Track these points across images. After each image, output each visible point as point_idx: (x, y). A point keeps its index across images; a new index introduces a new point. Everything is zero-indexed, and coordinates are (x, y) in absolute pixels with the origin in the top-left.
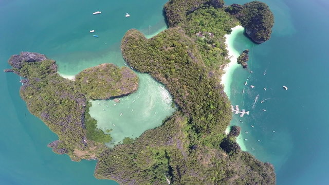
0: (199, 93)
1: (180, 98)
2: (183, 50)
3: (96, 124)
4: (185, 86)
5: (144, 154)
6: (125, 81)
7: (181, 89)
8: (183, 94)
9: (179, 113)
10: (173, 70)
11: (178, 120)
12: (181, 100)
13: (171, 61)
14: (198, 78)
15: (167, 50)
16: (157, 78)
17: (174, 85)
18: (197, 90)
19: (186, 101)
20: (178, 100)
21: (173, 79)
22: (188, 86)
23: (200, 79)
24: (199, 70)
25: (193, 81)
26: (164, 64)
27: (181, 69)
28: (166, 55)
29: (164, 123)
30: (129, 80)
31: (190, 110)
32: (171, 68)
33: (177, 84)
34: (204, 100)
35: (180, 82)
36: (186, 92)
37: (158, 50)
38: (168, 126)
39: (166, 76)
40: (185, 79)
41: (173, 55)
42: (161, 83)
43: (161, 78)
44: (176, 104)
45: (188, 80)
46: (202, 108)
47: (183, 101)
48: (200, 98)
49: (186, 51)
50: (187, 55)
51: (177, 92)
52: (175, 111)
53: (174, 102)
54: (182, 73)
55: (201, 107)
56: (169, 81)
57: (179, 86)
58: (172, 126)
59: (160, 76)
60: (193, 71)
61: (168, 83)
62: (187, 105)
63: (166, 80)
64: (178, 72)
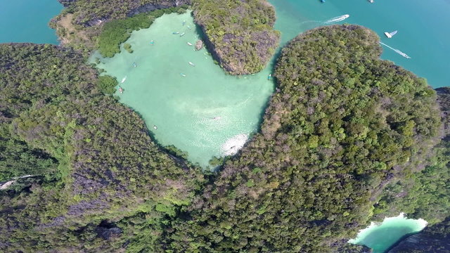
0: (267, 226)
1: (239, 178)
2: (398, 154)
3: (142, 27)
4: (276, 184)
5: (55, 120)
6: (247, 37)
7: (263, 175)
8: (251, 183)
9: (201, 179)
10: (314, 143)
11: (177, 186)
12: (233, 179)
13: (342, 131)
14: (320, 215)
15: (377, 109)
16: (274, 109)
17: (268, 153)
18: (276, 221)
19: (234, 194)
20: (230, 171)
21: (287, 149)
22: (279, 193)
23: (318, 222)
24: (346, 214)
25: (299, 203)
26: (323, 115)
27: (325, 165)
28: (359, 112)
29: (167, 151)
30: (250, 47)
31: (213, 207)
32: (319, 135)
33: (275, 162)
34: (249, 239)
35: (284, 169)
36: (261, 191)
37: (368, 88)
38: (154, 164)
39: (287, 129)
40: (299, 182)
41: (367, 130)
42: (262, 121)
43: (277, 118)
44: (222, 168)
45: (302, 190)
46: (225, 238)
47: (232, 188)
48: (254, 229)
49: (394, 163)
50: (384, 167)
51: (252, 166)
52: (204, 169)
53: (223, 163)
54: (316, 168)
55: (227, 234)
56: (275, 138)
57: (269, 167)
58: (156, 172)
59: (282, 113)
60: (338, 197)
61: (269, 137)
62: (223, 200)
63: (275, 130)
64: (314, 157)
